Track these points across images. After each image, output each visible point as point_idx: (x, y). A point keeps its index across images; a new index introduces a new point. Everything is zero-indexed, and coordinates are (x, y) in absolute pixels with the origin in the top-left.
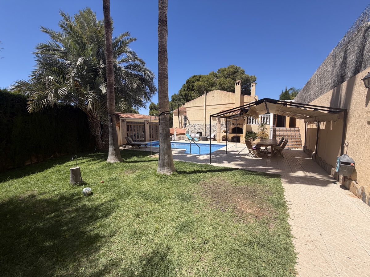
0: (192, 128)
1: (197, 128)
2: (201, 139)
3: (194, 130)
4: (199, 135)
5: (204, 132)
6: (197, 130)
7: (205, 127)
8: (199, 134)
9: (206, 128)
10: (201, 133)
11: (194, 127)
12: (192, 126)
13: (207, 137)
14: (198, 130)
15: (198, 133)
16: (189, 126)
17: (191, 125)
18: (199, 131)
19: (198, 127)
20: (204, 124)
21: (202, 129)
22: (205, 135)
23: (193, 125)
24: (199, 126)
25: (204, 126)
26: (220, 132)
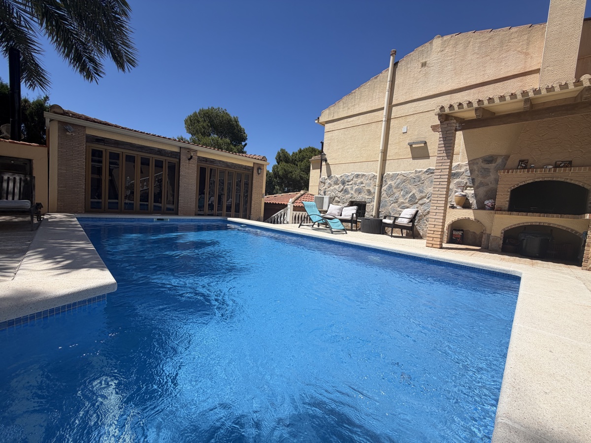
0: (337, 187)
1: (352, 189)
2: (359, 225)
3: (340, 194)
4: (355, 211)
5: (375, 203)
6: (350, 195)
7: (381, 186)
8: (355, 207)
9: (384, 188)
10: (361, 207)
11: (343, 183)
12: (336, 183)
13: (384, 221)
14: (355, 195)
15: (352, 204)
16: (328, 181)
17: (334, 179)
18: (359, 198)
19: (355, 184)
20: (378, 174)
21: (369, 192)
22: (378, 212)
23: (338, 176)
24: (359, 181)
25: (377, 181)
26: (446, 204)
